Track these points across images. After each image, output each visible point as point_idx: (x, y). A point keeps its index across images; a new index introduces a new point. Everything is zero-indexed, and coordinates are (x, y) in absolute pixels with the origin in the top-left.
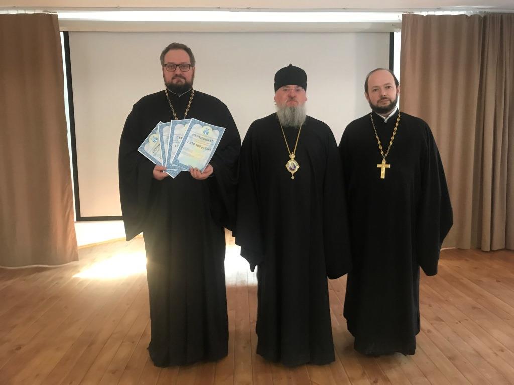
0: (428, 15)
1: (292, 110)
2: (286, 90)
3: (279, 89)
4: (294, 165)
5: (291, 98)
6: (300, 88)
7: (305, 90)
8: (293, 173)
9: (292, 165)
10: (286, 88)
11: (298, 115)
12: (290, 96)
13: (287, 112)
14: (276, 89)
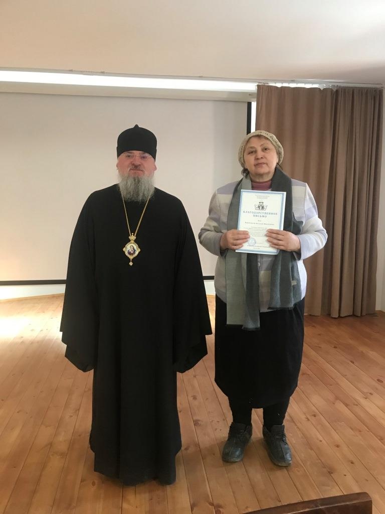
0: (282, 87)
1: (136, 180)
2: (129, 156)
3: (122, 154)
4: (134, 248)
5: (136, 167)
7: (154, 157)
9: (132, 248)
10: (129, 154)
11: (143, 188)
12: (133, 164)
13: (129, 183)
14: (119, 155)
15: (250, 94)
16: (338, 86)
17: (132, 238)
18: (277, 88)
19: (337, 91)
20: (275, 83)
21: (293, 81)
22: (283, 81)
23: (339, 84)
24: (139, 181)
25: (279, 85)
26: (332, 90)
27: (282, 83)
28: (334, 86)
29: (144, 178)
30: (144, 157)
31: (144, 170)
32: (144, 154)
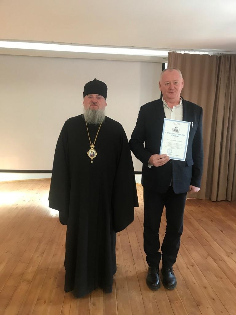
0: (185, 54)
1: (94, 111)
2: (90, 97)
3: (86, 96)
4: (93, 153)
6: (101, 96)
7: (105, 98)
8: (92, 158)
9: (92, 153)
10: (91, 96)
12: (92, 102)
13: (90, 113)
14: (84, 96)
15: (164, 58)
16: (221, 53)
17: (92, 146)
18: (181, 54)
19: (220, 57)
20: (180, 51)
21: (192, 50)
22: (185, 50)
23: (222, 52)
24: (95, 112)
25: (183, 52)
26: (217, 56)
27: (185, 51)
28: (219, 53)
29: (99, 110)
30: (99, 98)
31: (99, 106)
32: (99, 96)
